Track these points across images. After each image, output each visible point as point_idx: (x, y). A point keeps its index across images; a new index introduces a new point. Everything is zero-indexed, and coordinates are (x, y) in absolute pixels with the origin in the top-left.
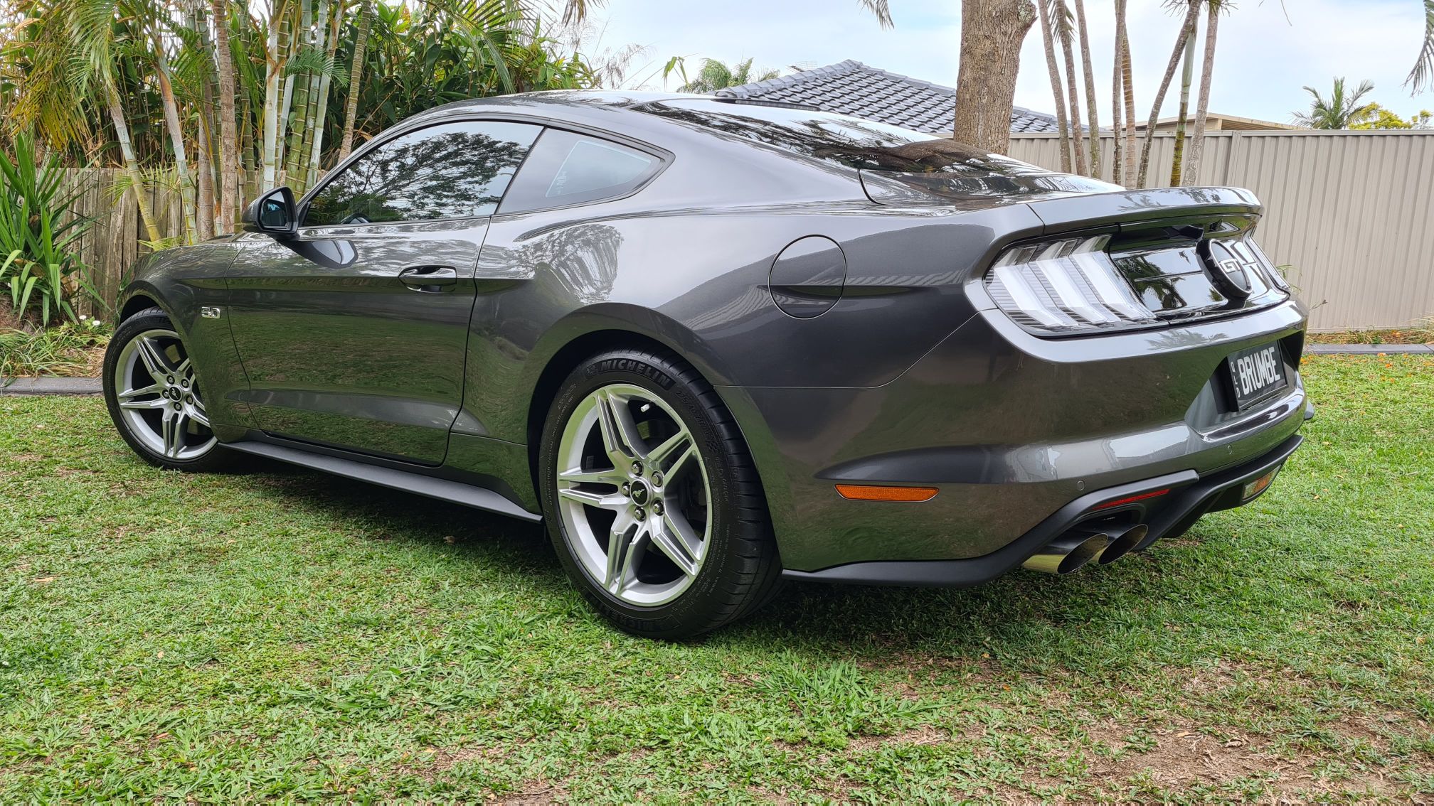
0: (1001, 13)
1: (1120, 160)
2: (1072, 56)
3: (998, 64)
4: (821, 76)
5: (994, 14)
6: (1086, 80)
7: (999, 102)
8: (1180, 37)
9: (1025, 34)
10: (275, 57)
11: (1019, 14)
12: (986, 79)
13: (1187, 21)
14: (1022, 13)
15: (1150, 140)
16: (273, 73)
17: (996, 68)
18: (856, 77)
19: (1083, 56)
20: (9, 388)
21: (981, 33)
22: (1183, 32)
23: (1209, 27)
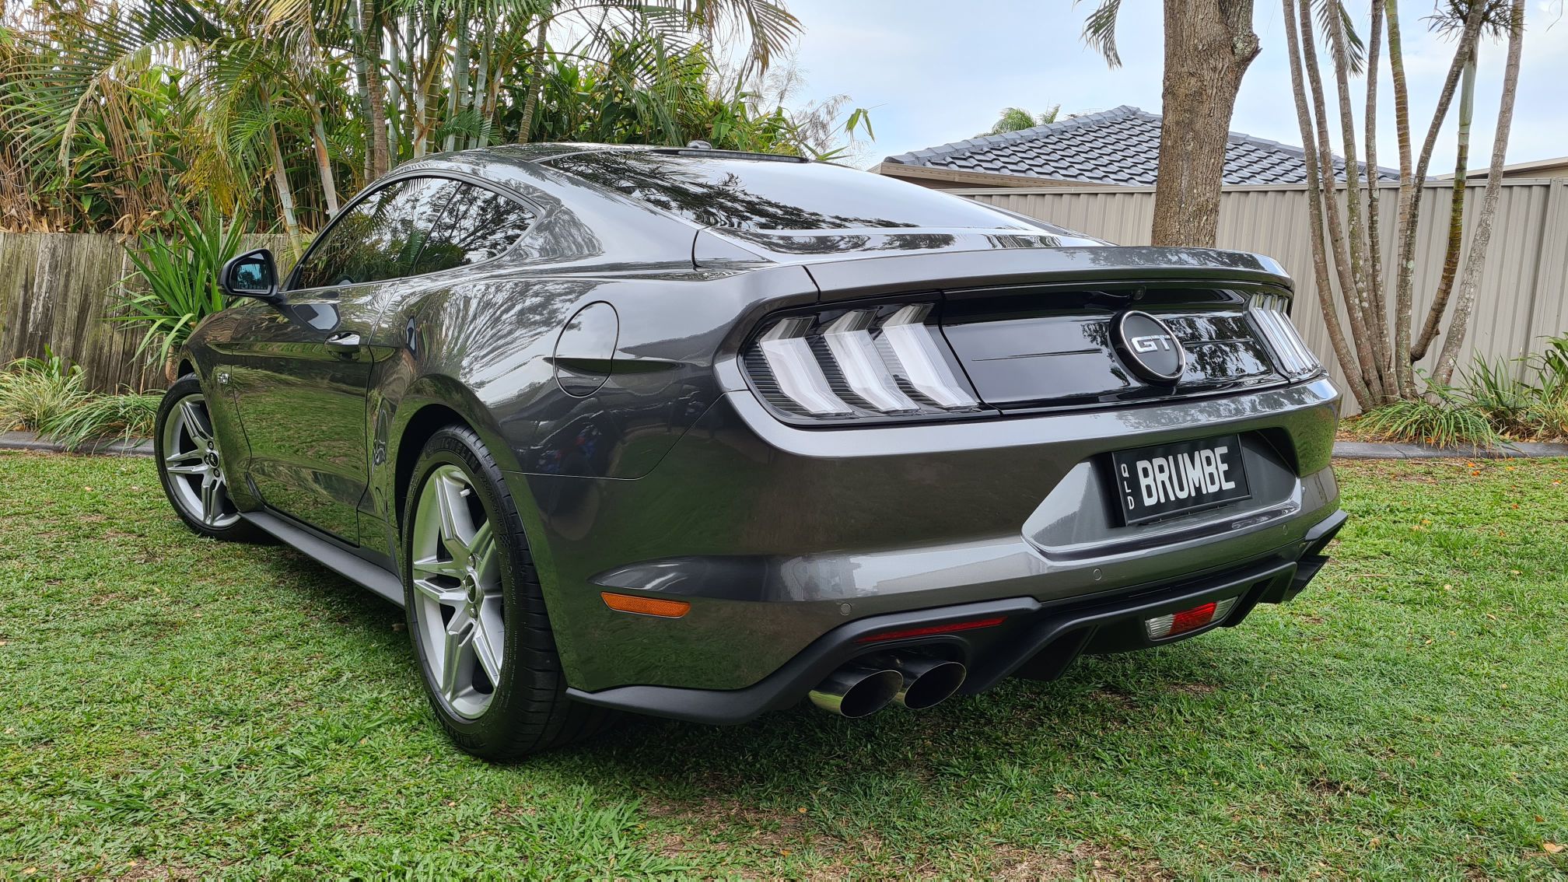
0: (1210, 46)
1: (1377, 215)
2: (1321, 93)
3: (1206, 106)
4: (1085, 124)
5: (1200, 47)
6: (1343, 121)
7: (1206, 149)
8: (1453, 67)
9: (1245, 69)
10: (423, 121)
11: (1234, 47)
12: (1191, 122)
13: (1461, 47)
14: (1240, 45)
15: (1419, 191)
16: (420, 137)
17: (1205, 109)
18: (1128, 125)
19: (1340, 92)
20: (138, 449)
21: (1185, 69)
22: (1456, 60)
23: (1510, 53)
